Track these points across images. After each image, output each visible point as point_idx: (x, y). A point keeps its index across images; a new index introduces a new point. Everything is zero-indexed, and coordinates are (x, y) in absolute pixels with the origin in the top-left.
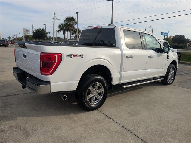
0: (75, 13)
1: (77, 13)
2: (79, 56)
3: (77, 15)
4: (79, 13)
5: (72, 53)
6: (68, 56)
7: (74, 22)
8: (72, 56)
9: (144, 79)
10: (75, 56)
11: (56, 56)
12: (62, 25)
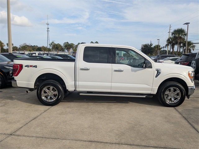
0: (185, 24)
1: (187, 24)
2: (34, 66)
3: (188, 25)
4: (189, 23)
5: (29, 65)
6: (26, 66)
7: (183, 33)
8: (29, 66)
9: (111, 92)
10: (31, 66)
11: (19, 66)
12: (170, 38)
